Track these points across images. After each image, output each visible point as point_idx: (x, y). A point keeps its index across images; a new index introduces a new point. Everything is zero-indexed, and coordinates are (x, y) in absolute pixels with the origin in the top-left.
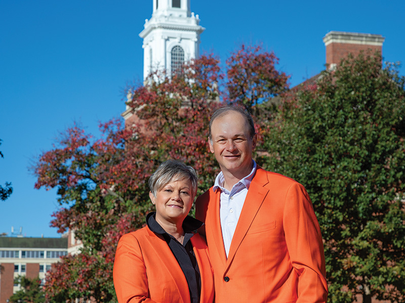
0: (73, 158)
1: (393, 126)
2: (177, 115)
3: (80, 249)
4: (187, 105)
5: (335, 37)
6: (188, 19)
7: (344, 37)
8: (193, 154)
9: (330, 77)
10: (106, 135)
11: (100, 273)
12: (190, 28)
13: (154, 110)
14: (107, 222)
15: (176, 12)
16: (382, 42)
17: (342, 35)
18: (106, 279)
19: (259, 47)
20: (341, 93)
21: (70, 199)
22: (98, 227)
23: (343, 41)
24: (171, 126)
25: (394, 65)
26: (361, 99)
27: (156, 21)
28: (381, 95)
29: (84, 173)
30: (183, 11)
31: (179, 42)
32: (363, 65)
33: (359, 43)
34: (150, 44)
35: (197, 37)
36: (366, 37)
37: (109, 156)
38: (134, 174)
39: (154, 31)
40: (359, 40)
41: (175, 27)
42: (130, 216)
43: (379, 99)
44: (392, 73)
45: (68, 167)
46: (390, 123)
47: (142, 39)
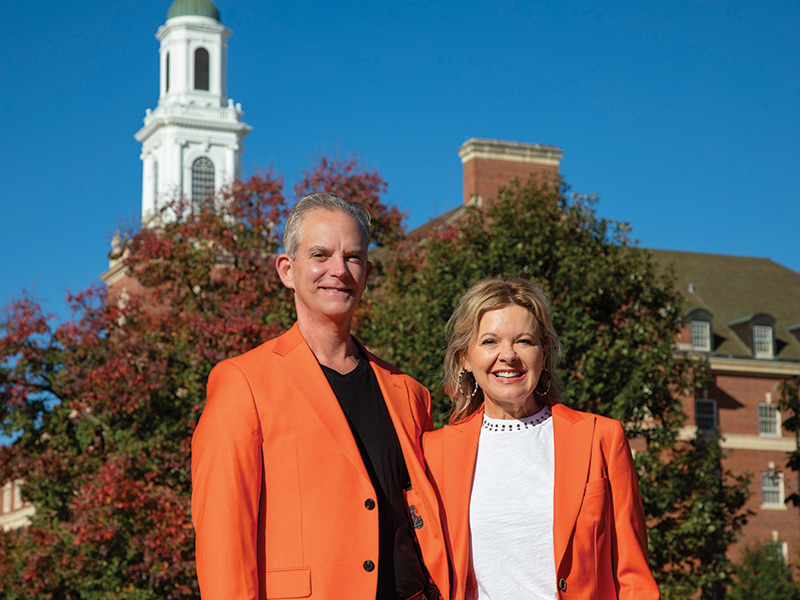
0: (20, 355)
1: (587, 305)
2: (209, 279)
3: (30, 518)
4: (227, 262)
5: (478, 148)
6: (222, 110)
7: (495, 149)
8: (237, 347)
9: (481, 217)
10: (79, 315)
11: (65, 561)
12: (225, 126)
13: (167, 268)
14: (80, 469)
15: (201, 98)
16: (558, 159)
17: (491, 145)
18: (76, 571)
19: (352, 163)
20: (500, 245)
21: (14, 428)
22: (64, 477)
23: (493, 156)
24: (198, 298)
25: (588, 199)
26: (533, 257)
27: (166, 112)
28: (567, 251)
29: (39, 380)
30: (214, 96)
31: (207, 151)
32: (536, 198)
33: (519, 159)
34: (155, 152)
35: (239, 143)
36: (532, 150)
37: (86, 351)
38: (130, 383)
39: (162, 131)
40: (519, 155)
41: (199, 124)
42: (123, 459)
43: (564, 257)
44: (584, 213)
45: (10, 371)
46: (583, 299)
47: (140, 144)
